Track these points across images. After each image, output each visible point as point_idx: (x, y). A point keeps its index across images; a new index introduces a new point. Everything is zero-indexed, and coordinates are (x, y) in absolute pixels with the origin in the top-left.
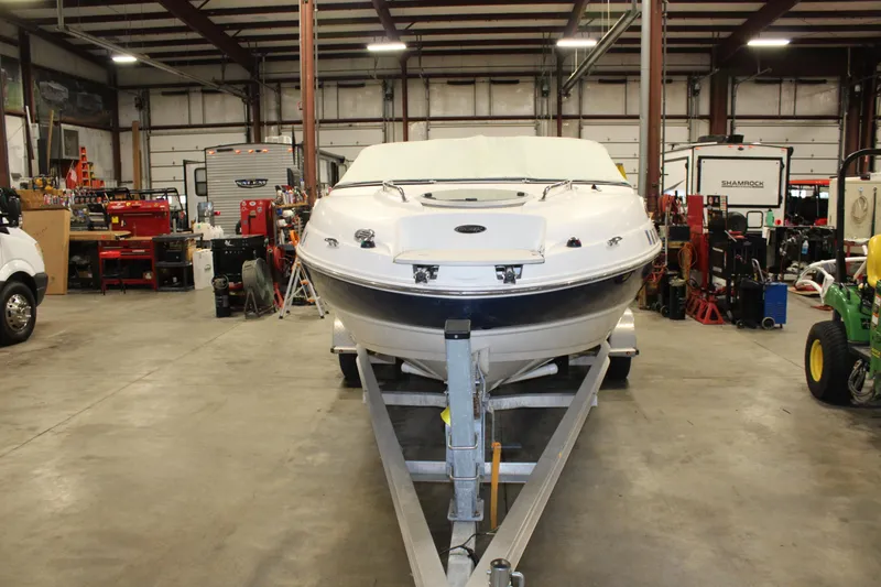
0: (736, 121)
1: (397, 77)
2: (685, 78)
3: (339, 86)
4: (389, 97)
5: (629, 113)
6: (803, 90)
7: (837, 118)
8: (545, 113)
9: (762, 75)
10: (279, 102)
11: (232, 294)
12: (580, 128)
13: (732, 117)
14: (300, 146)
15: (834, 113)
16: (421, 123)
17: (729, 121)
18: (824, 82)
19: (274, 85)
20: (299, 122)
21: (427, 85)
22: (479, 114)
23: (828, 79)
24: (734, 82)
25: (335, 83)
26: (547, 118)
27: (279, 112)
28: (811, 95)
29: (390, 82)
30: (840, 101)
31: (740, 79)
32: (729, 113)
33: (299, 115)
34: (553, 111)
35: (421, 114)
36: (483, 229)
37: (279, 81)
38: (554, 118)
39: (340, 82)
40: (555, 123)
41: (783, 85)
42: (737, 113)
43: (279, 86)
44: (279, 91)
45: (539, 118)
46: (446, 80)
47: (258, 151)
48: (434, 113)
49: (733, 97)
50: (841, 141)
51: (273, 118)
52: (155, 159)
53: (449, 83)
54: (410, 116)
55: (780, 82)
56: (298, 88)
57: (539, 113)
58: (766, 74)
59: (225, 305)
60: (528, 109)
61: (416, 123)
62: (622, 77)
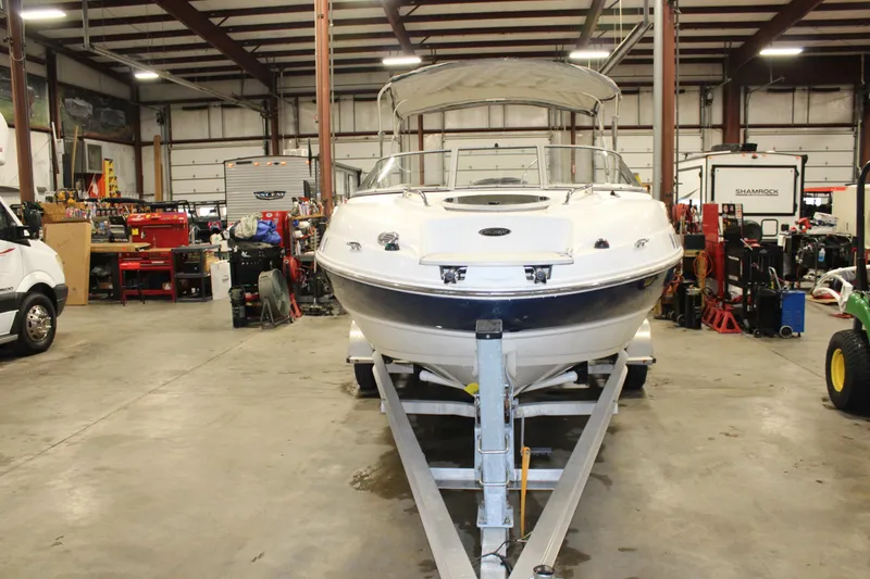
0: (749, 130)
2: (697, 88)
3: (356, 100)
5: (642, 124)
6: (817, 98)
7: (852, 125)
8: (559, 124)
9: (772, 84)
10: (297, 116)
11: (249, 304)
12: (594, 139)
13: (744, 126)
14: (317, 158)
15: (849, 121)
16: (436, 135)
17: (742, 130)
18: (838, 90)
19: (292, 99)
20: (316, 136)
22: (494, 126)
23: (842, 87)
24: (747, 92)
25: (351, 97)
26: (561, 129)
27: (297, 125)
28: (825, 103)
30: (854, 108)
31: (752, 88)
32: (742, 122)
33: (316, 129)
34: (567, 123)
35: (437, 126)
36: (508, 232)
37: (296, 95)
38: (568, 128)
39: (357, 96)
40: (568, 134)
41: (796, 94)
42: (750, 122)
43: (297, 100)
44: (296, 104)
45: (553, 129)
47: (277, 164)
48: (449, 126)
49: (746, 106)
50: (855, 148)
51: (291, 131)
52: (176, 172)
54: (425, 127)
55: (793, 91)
56: (315, 102)
57: (553, 125)
58: (780, 83)
59: (242, 315)
60: (541, 120)
61: (431, 135)
62: (635, 89)
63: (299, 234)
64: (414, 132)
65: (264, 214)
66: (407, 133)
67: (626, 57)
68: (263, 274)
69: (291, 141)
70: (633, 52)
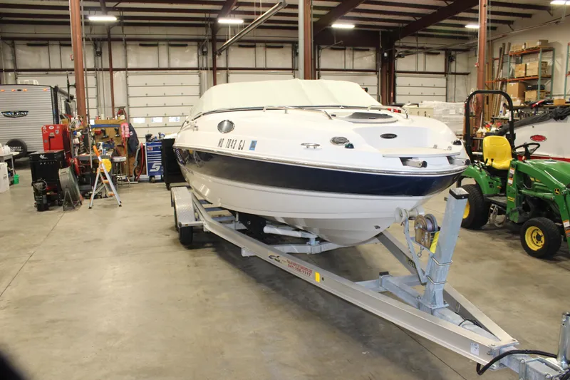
0: (321, 72)
1: (104, 40)
2: (290, 45)
3: (61, 45)
4: (98, 54)
5: (258, 67)
6: (357, 54)
7: (376, 71)
8: (205, 66)
9: (337, 45)
10: (14, 55)
11: (48, 194)
12: (227, 76)
13: (318, 70)
15: (375, 69)
16: (122, 72)
17: (317, 72)
18: (368, 50)
19: (9, 42)
20: (72, 70)
21: (126, 46)
22: (162, 66)
23: (370, 48)
24: (319, 49)
25: (57, 43)
26: (206, 69)
27: (15, 62)
28: (362, 57)
29: (99, 43)
30: (376, 60)
31: (322, 47)
32: (317, 67)
33: (72, 66)
34: (210, 65)
35: (122, 66)
36: (396, 136)
37: (13, 39)
38: (211, 69)
39: (63, 42)
40: (211, 73)
41: (346, 51)
42: (322, 67)
43: (13, 43)
44: (13, 46)
45: (201, 69)
46: (138, 43)
47: (19, 90)
48: (130, 66)
49: (318, 58)
50: (378, 84)
51: (10, 66)
53: (141, 45)
54: (114, 67)
55: (345, 49)
56: (70, 45)
57: (201, 66)
58: (340, 45)
60: (193, 63)
61: (118, 72)
62: (253, 44)
63: (77, 141)
64: (106, 70)
65: (47, 127)
66: (100, 70)
67: (263, 24)
68: (60, 171)
69: (10, 74)
70: (268, 21)
